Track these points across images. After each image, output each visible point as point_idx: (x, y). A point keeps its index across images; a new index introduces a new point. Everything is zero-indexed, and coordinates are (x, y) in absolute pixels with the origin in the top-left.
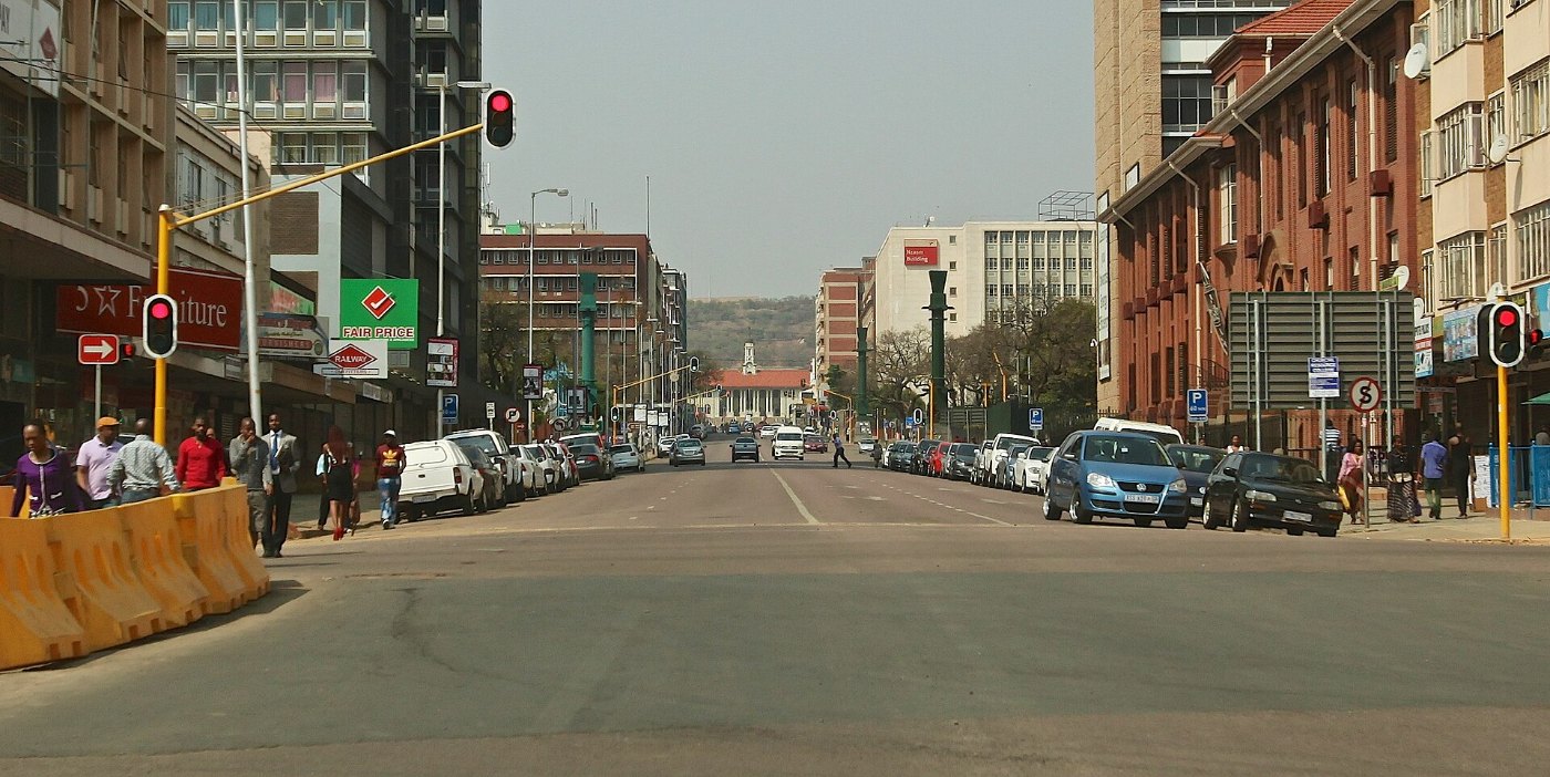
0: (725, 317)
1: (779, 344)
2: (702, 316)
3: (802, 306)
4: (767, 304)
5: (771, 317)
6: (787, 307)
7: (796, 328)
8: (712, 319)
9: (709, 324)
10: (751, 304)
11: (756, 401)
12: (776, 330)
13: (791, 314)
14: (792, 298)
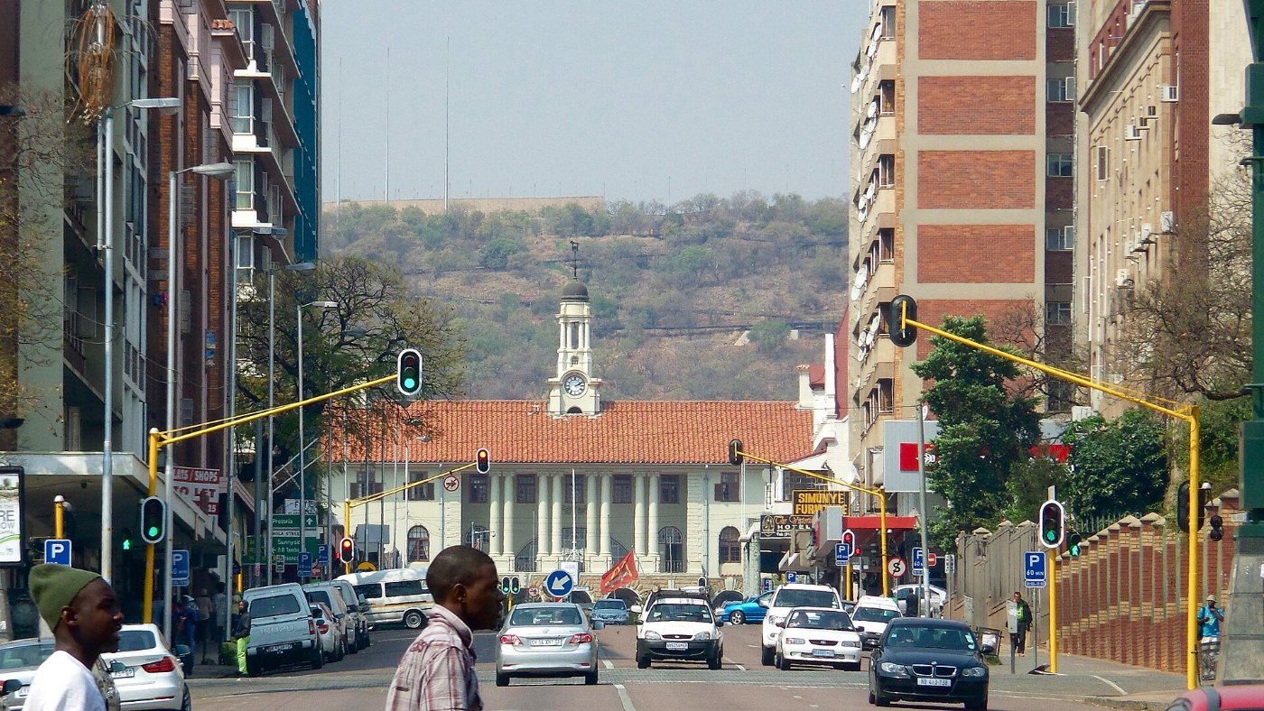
0: (496, 260)
1: (670, 348)
2: (420, 256)
3: (742, 226)
4: (630, 220)
5: (642, 262)
6: (693, 230)
7: (721, 297)
8: (452, 268)
9: (444, 283)
10: (579, 221)
11: (599, 515)
12: (658, 302)
13: (708, 249)
14: (711, 202)
